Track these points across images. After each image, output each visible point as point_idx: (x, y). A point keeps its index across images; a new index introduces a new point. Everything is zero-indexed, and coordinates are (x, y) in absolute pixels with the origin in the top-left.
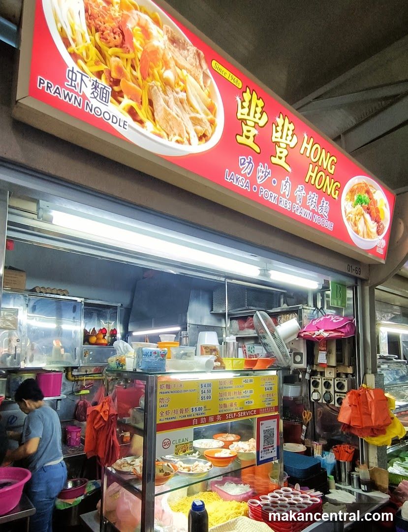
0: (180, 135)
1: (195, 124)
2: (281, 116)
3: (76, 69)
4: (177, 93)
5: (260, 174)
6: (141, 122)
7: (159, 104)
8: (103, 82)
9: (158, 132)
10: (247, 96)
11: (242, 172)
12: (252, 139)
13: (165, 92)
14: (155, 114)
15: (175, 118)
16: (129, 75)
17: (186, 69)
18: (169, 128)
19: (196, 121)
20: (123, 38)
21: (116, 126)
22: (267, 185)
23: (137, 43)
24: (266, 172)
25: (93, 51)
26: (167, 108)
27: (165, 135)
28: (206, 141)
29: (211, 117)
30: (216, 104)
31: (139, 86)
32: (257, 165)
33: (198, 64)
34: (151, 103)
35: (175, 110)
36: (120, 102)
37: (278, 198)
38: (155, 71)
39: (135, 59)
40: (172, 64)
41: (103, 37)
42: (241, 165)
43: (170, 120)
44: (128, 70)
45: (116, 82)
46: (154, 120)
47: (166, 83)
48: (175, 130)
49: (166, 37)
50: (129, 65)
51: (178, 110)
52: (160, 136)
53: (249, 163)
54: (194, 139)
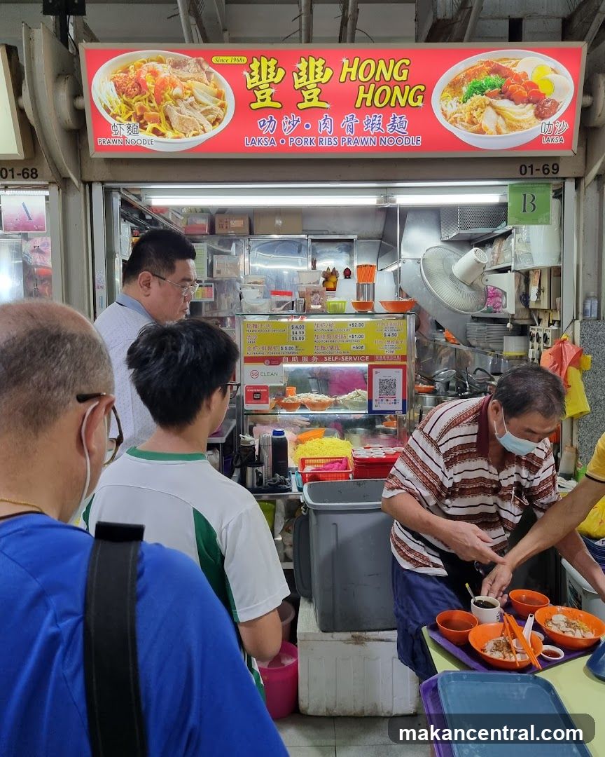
0: (195, 130)
1: (206, 116)
2: (303, 59)
3: (116, 123)
4: (186, 100)
5: (287, 126)
6: (163, 135)
7: (174, 115)
8: (133, 122)
9: (176, 136)
10: (255, 66)
11: (264, 133)
12: (269, 99)
13: (176, 105)
14: (172, 124)
15: (189, 119)
16: (149, 109)
17: (190, 79)
18: (185, 129)
19: (206, 113)
20: (140, 86)
21: (147, 146)
22: (299, 132)
23: (149, 84)
24: (294, 121)
25: (124, 106)
26: (181, 115)
27: (183, 135)
28: (220, 123)
29: (220, 102)
30: (223, 90)
31: (157, 111)
32: (280, 119)
33: (199, 68)
34: (167, 118)
35: (187, 113)
36: (146, 129)
37: (317, 139)
38: (166, 95)
39: (150, 95)
40: (178, 82)
41: (128, 95)
42: (261, 127)
43: (184, 122)
44: (147, 106)
45: (141, 117)
46: (172, 129)
47: (176, 98)
48: (190, 128)
49: (169, 67)
50: (147, 101)
51: (189, 112)
52: (178, 138)
53: (270, 122)
54: (209, 127)
